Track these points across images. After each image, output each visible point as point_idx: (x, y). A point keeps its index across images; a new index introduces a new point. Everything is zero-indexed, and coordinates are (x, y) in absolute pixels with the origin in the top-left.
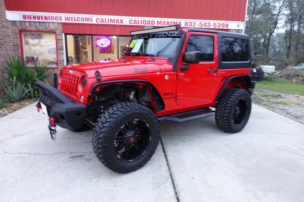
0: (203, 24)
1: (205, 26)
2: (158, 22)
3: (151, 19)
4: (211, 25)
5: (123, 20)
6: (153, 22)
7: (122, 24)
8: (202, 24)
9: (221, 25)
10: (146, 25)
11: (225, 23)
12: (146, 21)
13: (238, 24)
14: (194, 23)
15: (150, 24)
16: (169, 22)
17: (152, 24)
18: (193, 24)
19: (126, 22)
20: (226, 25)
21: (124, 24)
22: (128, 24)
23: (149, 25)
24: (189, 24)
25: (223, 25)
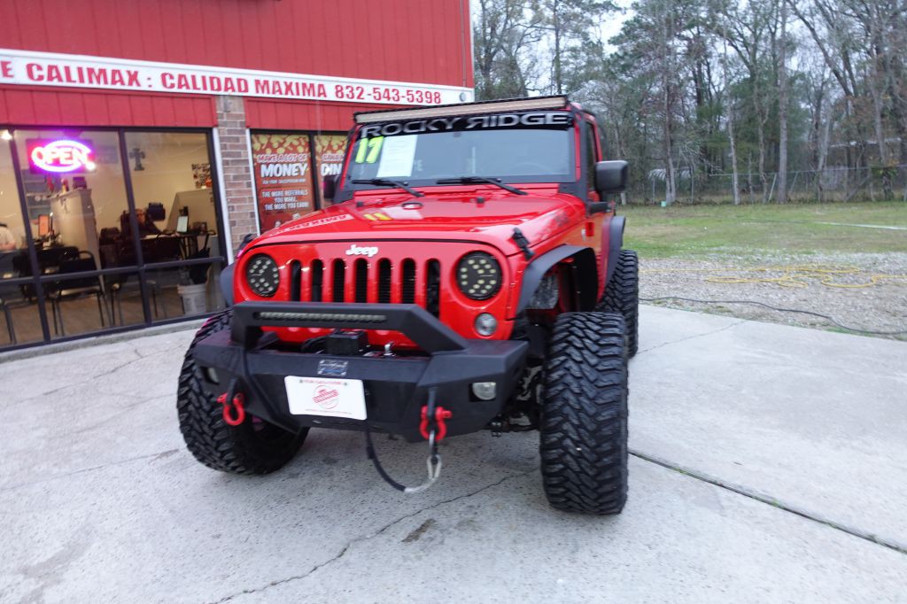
0: (382, 91)
1: (389, 98)
2: (257, 82)
3: (235, 73)
4: (400, 95)
5: (136, 73)
6: (242, 83)
7: (134, 87)
8: (380, 94)
9: (424, 96)
10: (222, 92)
11: (433, 92)
12: (219, 80)
13: (459, 93)
14: (360, 90)
15: (234, 90)
16: (291, 83)
17: (240, 90)
18: (357, 93)
19: (149, 82)
20: (436, 98)
21: (144, 87)
22: (158, 87)
23: (230, 92)
24: (346, 92)
25: (428, 96)
